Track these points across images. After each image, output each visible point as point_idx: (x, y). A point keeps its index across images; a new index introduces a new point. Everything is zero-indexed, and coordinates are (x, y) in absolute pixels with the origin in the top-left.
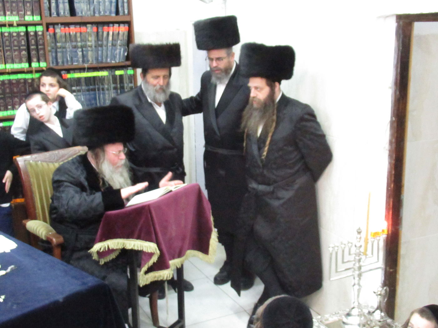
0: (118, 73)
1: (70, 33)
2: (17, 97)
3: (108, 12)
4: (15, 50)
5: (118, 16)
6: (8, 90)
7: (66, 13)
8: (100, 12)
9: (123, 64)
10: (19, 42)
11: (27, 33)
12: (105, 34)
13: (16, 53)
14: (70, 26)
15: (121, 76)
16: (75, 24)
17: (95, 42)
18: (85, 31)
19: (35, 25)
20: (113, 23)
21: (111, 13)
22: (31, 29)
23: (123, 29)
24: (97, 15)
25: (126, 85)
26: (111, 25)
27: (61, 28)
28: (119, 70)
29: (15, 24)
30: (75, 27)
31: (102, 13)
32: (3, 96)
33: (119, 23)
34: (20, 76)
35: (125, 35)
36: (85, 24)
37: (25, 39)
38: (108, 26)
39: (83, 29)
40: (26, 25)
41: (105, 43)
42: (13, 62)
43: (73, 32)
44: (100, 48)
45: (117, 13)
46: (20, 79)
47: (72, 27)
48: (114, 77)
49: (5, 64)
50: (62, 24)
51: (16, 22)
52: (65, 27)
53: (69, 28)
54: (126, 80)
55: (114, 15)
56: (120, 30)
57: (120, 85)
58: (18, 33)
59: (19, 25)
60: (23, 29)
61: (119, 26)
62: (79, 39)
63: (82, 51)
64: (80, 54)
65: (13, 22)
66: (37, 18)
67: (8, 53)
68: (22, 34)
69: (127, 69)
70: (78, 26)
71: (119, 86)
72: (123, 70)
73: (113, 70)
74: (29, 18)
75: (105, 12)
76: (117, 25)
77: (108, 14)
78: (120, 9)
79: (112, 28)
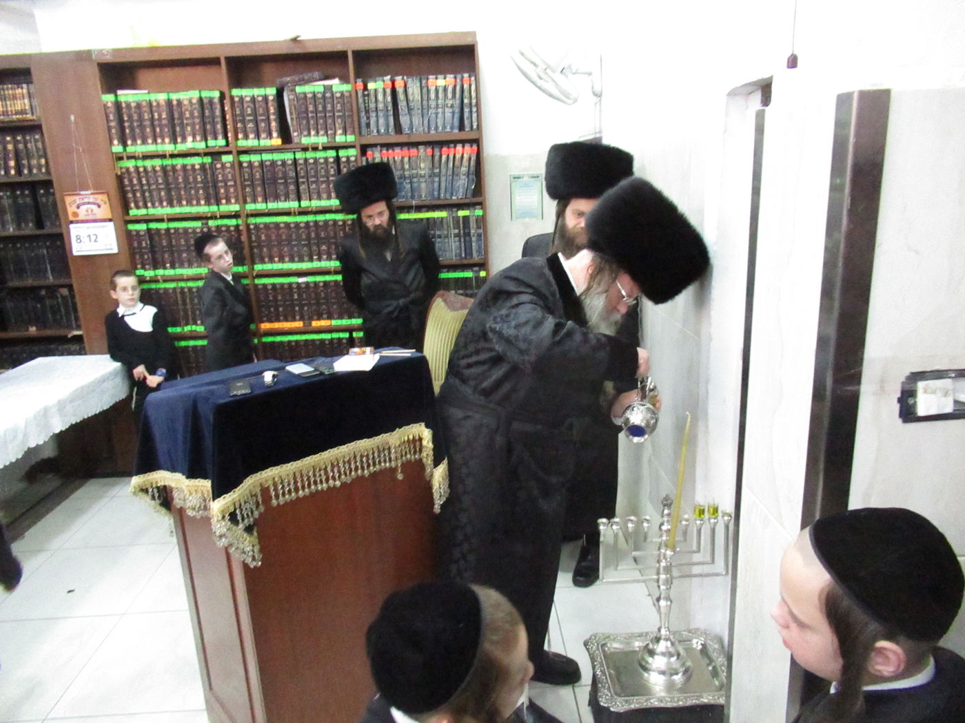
0: (462, 213)
1: (394, 158)
2: (324, 243)
3: (448, 128)
4: (323, 182)
5: (462, 133)
6: (313, 235)
7: (390, 131)
8: (436, 128)
9: (467, 201)
10: (327, 171)
11: (338, 159)
12: (444, 157)
13: (324, 186)
14: (395, 148)
15: (466, 219)
16: (401, 145)
17: (430, 169)
18: (416, 154)
19: (346, 147)
20: (455, 142)
21: (452, 128)
22: (342, 153)
23: (468, 151)
24: (433, 132)
25: (473, 231)
26: (452, 145)
27: (381, 151)
28: (463, 210)
29: (320, 148)
30: (401, 149)
31: (440, 128)
32: (307, 242)
33: (463, 142)
34: (329, 217)
35: (472, 159)
36: (416, 145)
37: (336, 167)
38: (449, 148)
39: (413, 151)
40: (337, 148)
41: (443, 171)
42: (319, 198)
43: (398, 157)
44: (437, 179)
45: (461, 127)
46: (329, 220)
47: (397, 150)
48: (456, 220)
49: (310, 200)
50: (382, 145)
51: (322, 144)
52: (387, 150)
53: (393, 150)
54: (473, 224)
55: (456, 131)
56: (465, 152)
57: (464, 231)
58: (326, 159)
59: (325, 148)
60: (332, 153)
61: (463, 147)
62: (407, 166)
63: (411, 183)
64: (408, 186)
65: (318, 144)
66: (351, 138)
67: (314, 186)
68: (331, 160)
69: (475, 209)
70: (405, 149)
71: (462, 232)
72: (469, 209)
73: (455, 209)
74: (340, 139)
75: (444, 127)
76: (461, 145)
77: (448, 129)
78: (466, 122)
79: (453, 149)
